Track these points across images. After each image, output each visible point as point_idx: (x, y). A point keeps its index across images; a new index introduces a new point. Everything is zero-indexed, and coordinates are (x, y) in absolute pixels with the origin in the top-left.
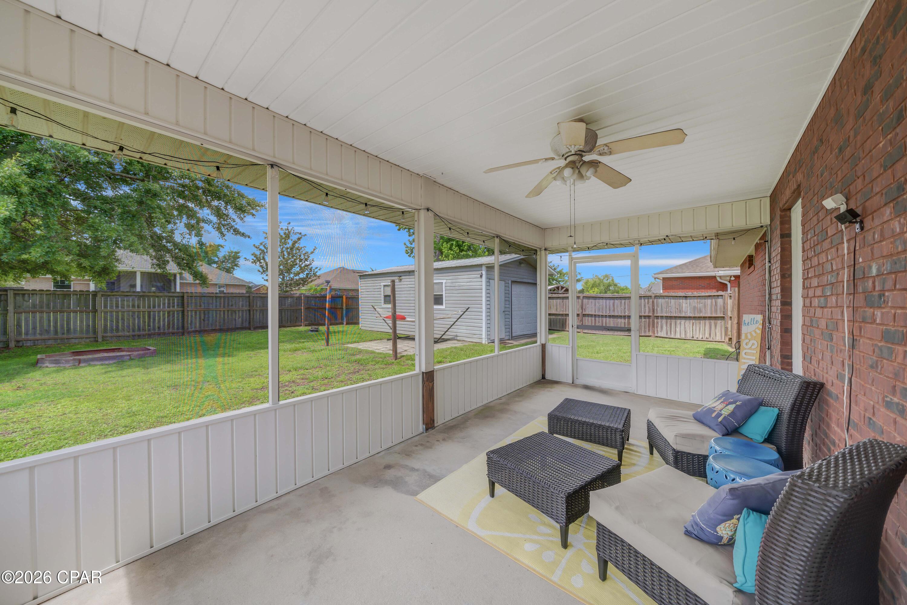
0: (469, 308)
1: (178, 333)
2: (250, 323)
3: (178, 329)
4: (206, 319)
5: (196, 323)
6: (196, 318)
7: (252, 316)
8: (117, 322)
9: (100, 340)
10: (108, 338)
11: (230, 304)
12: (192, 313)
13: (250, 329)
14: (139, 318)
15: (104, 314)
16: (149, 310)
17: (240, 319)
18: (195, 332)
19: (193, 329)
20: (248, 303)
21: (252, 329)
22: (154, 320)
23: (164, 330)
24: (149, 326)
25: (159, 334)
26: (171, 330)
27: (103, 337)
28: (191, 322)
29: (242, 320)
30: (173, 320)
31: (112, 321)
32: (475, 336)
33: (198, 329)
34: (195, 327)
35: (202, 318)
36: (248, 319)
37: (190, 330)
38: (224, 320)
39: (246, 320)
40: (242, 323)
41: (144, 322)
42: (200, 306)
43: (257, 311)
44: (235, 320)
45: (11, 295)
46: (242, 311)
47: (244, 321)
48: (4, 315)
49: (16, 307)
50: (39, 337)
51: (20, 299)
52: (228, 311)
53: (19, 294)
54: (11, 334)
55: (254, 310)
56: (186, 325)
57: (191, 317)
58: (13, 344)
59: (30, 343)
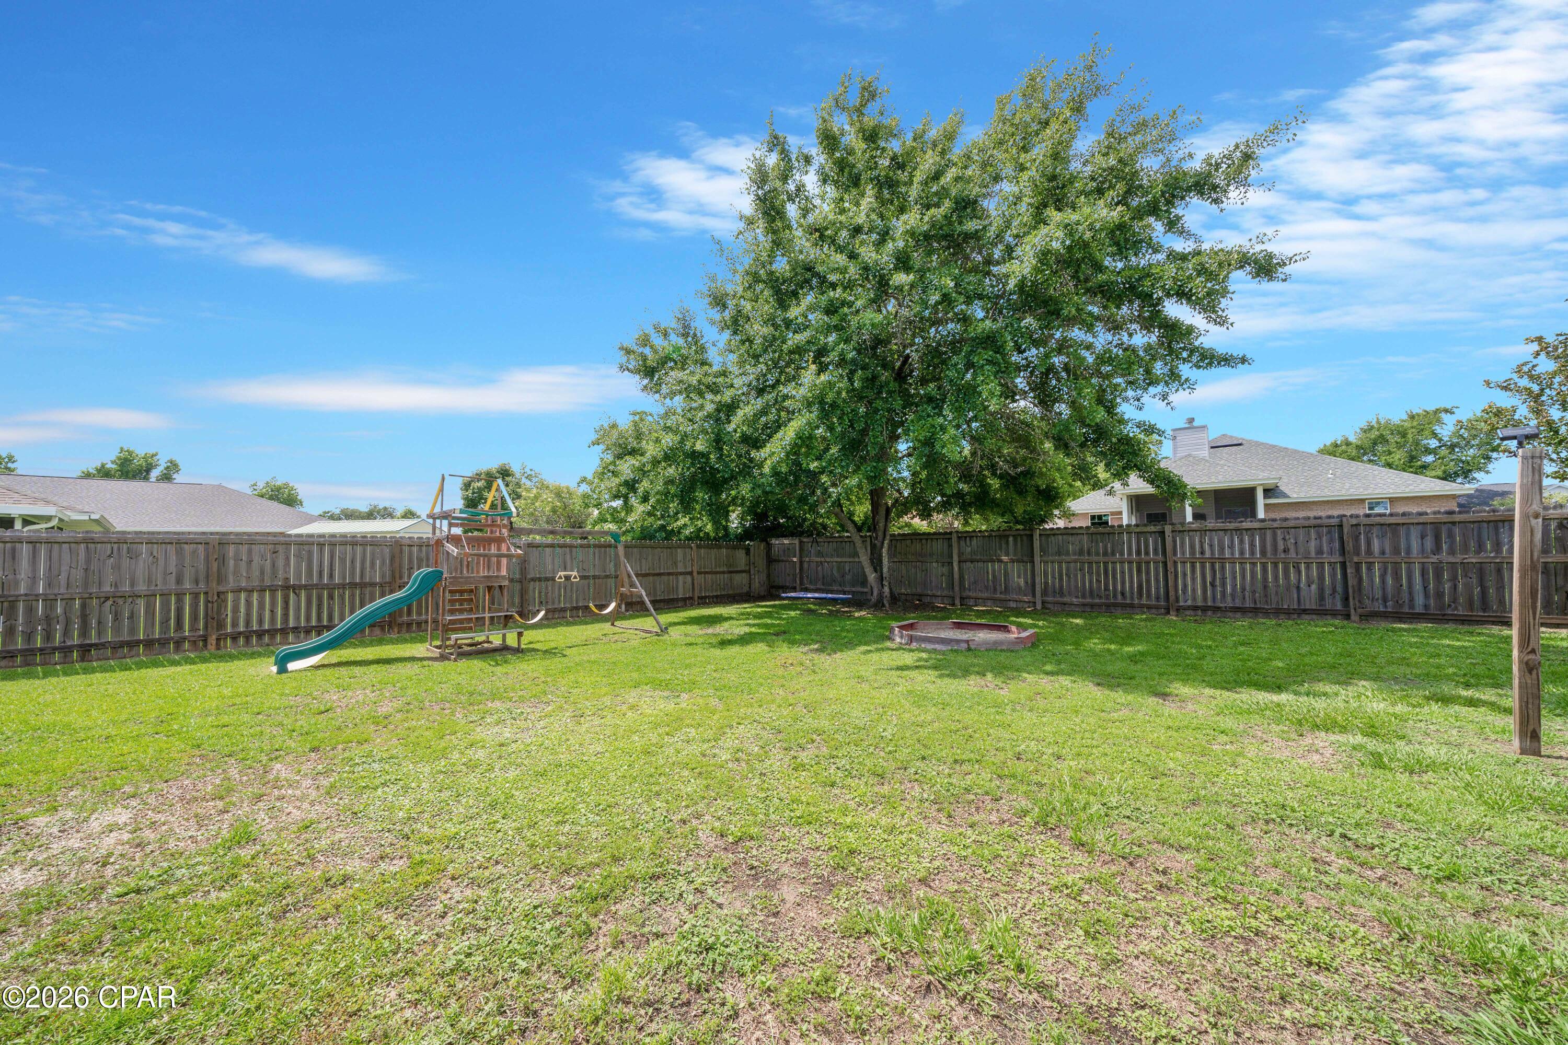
1: (1157, 608)
2: (1346, 599)
3: (1158, 598)
4: (1218, 582)
5: (1194, 590)
6: (1194, 579)
7: (1352, 581)
8: (1061, 579)
9: (1039, 607)
10: (1049, 606)
11: (1281, 546)
12: (1184, 567)
13: (1349, 618)
14: (1090, 573)
15: (1044, 566)
17: (1314, 587)
18: (1195, 609)
19: (1189, 603)
20: (1337, 545)
21: (1356, 618)
22: (1114, 579)
23: (1132, 598)
24: (1106, 589)
25: (1124, 607)
26: (1145, 601)
27: (1043, 603)
28: (1185, 586)
29: (1321, 589)
30: (1148, 581)
31: (1053, 577)
33: (1200, 603)
34: (1194, 599)
35: (1208, 579)
36: (1339, 589)
37: (1181, 604)
38: (1265, 587)
39: (1334, 590)
40: (1321, 598)
41: (1098, 581)
42: (1202, 553)
43: (1370, 565)
44: (1298, 588)
45: (954, 536)
46: (1321, 565)
47: (1328, 592)
48: (950, 564)
49: (960, 554)
50: (980, 595)
51: (962, 543)
52: (1275, 565)
53: (964, 536)
54: (957, 588)
55: (1358, 566)
56: (1172, 593)
57: (1185, 575)
58: (958, 601)
59: (972, 602)
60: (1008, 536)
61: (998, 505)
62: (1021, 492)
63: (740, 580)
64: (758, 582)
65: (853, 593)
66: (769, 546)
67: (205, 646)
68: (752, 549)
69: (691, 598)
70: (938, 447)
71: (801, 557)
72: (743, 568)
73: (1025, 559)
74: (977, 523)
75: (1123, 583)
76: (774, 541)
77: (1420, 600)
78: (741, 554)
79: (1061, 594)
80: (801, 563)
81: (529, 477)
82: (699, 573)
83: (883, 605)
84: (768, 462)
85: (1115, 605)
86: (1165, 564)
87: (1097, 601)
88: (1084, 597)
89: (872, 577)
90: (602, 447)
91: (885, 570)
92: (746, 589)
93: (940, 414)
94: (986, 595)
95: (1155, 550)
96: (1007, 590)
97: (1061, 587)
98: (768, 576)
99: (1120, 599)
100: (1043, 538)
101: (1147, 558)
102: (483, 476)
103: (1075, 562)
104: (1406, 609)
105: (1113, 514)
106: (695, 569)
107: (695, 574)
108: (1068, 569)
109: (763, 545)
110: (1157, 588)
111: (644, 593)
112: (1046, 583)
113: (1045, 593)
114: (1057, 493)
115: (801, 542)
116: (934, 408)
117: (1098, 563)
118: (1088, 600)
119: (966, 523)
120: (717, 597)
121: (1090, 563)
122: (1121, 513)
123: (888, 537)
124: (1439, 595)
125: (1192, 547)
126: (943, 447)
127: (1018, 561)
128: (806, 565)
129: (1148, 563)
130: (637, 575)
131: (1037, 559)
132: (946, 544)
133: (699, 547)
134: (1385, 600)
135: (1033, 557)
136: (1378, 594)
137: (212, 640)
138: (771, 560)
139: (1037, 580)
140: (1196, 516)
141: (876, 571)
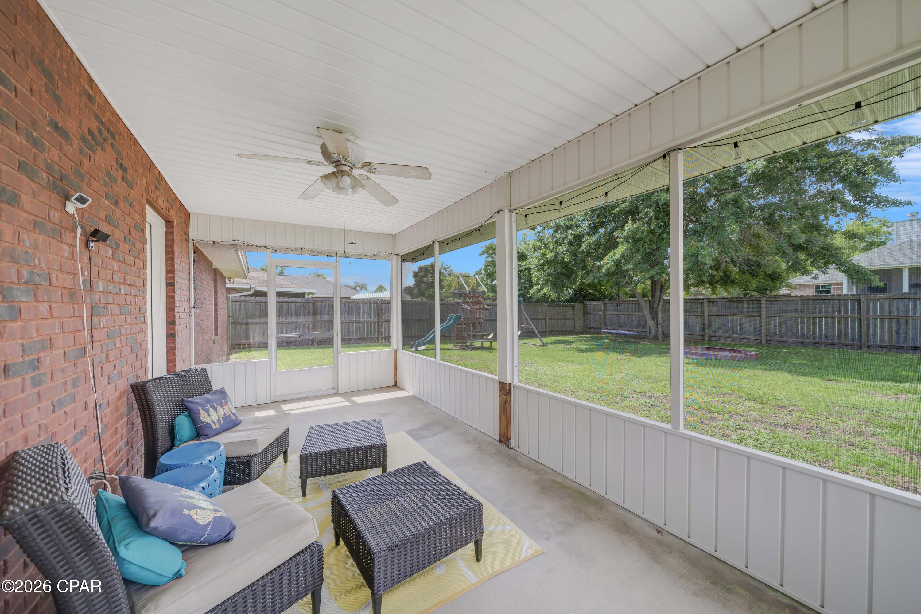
1: (852, 346)
3: (853, 340)
4: (902, 331)
5: (882, 335)
6: (882, 329)
8: (780, 327)
9: (764, 342)
10: (771, 342)
12: (875, 321)
14: (802, 323)
15: (769, 319)
16: (814, 315)
19: (878, 343)
22: (820, 327)
23: (833, 339)
24: (814, 333)
25: (827, 344)
26: (842, 341)
27: (767, 340)
28: (875, 332)
31: (775, 326)
34: (882, 340)
35: (894, 329)
37: (872, 343)
41: (808, 329)
42: (890, 312)
45: (706, 302)
48: (703, 316)
49: (709, 311)
50: (722, 335)
51: (711, 305)
53: (711, 301)
54: (706, 330)
56: (864, 337)
57: (875, 325)
58: (707, 338)
59: (716, 339)
60: (743, 301)
61: (737, 283)
62: (754, 275)
63: (569, 323)
64: (579, 324)
65: (637, 332)
66: (585, 306)
67: (378, 340)
68: (576, 307)
69: (545, 332)
70: (700, 258)
71: (605, 311)
72: (570, 317)
73: (755, 314)
74: (722, 293)
75: (827, 330)
76: (587, 303)
78: (569, 310)
79: (780, 335)
80: (605, 314)
81: (445, 269)
82: (549, 319)
83: (658, 339)
84: (605, 267)
85: (821, 344)
86: (860, 319)
87: (807, 340)
88: (797, 337)
89: (651, 323)
90: (486, 255)
91: (660, 319)
92: (572, 328)
93: (701, 241)
94: (726, 335)
95: (853, 311)
96: (741, 333)
97: (780, 331)
98: (585, 322)
99: (824, 339)
100: (768, 302)
101: (846, 315)
102: (423, 270)
103: (792, 317)
105: (835, 284)
106: (547, 318)
107: (547, 320)
108: (785, 321)
109: (582, 304)
110: (853, 334)
111: (534, 327)
112: (770, 329)
113: (769, 335)
114: (780, 276)
115: (605, 304)
116: (698, 237)
117: (808, 318)
118: (801, 340)
119: (713, 292)
120: (557, 331)
121: (802, 318)
122: (841, 284)
123: (662, 301)
125: (882, 309)
126: (703, 258)
127: (750, 316)
128: (607, 316)
129: (846, 319)
130: (531, 319)
131: (764, 314)
132: (700, 307)
133: (549, 306)
135: (760, 313)
137: (380, 339)
138: (585, 313)
139: (763, 327)
140: (913, 286)
141: (653, 320)
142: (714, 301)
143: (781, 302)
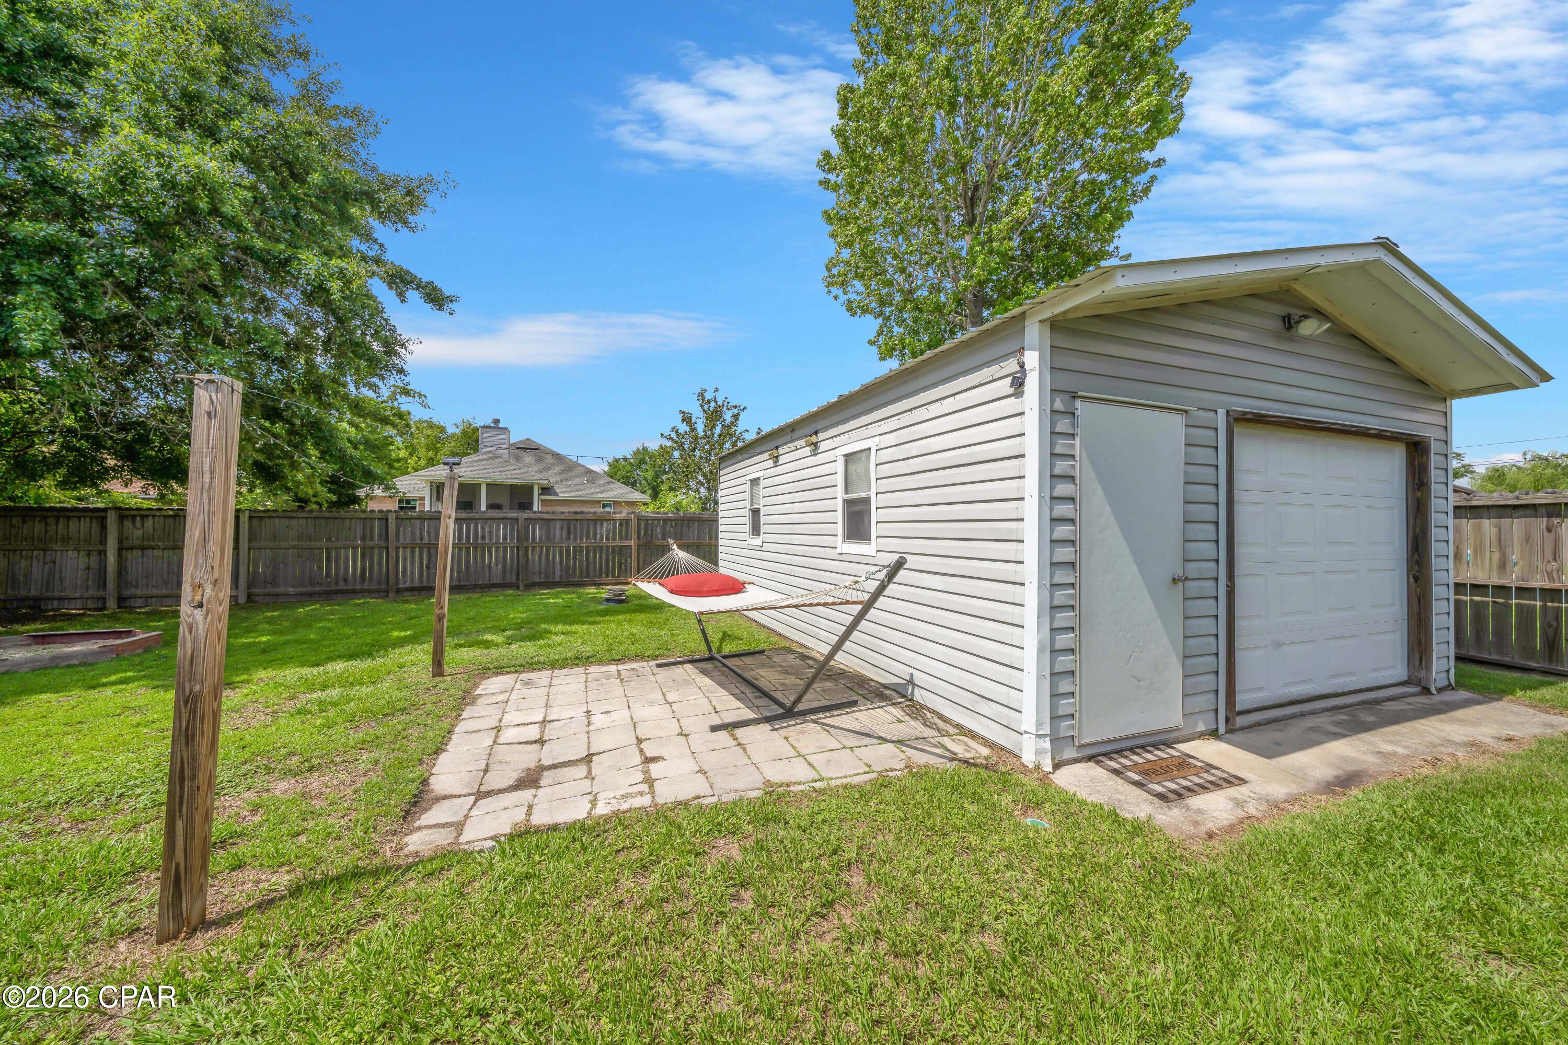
0: (900, 565)
1: (378, 591)
2: (518, 575)
3: (379, 582)
5: (412, 573)
6: (413, 563)
7: (522, 560)
8: (275, 567)
9: (242, 600)
10: (257, 598)
12: (405, 552)
13: (518, 587)
15: (253, 553)
16: (329, 545)
17: (500, 566)
18: (411, 589)
19: (408, 585)
21: (521, 588)
22: (337, 564)
23: (355, 584)
24: (328, 575)
25: (345, 593)
26: (367, 585)
27: (248, 596)
28: (405, 569)
29: (504, 568)
30: (371, 566)
31: (265, 566)
32: (985, 708)
33: (417, 584)
34: (412, 581)
35: (426, 563)
36: (515, 566)
37: (401, 586)
39: (511, 569)
40: (504, 574)
41: (320, 568)
42: (421, 539)
43: (534, 548)
44: (490, 567)
45: (112, 518)
46: (505, 549)
47: (508, 567)
48: (102, 553)
49: (121, 539)
50: (155, 592)
51: (124, 524)
52: (475, 549)
53: (127, 515)
54: (111, 585)
55: (527, 548)
56: (391, 576)
57: (405, 559)
58: (112, 604)
59: (139, 602)
75: (346, 568)
77: (558, 573)
79: (275, 583)
85: (337, 593)
86: (388, 548)
87: (318, 589)
88: (302, 586)
95: (378, 538)
97: (275, 576)
99: (342, 586)
100: (255, 521)
101: (370, 545)
103: (292, 547)
104: (551, 580)
108: (282, 556)
110: (380, 573)
112: (254, 572)
113: (253, 584)
118: (309, 589)
124: (568, 567)
125: (413, 533)
129: (371, 549)
131: (244, 545)
132: (96, 527)
134: (540, 574)
136: (537, 569)
139: (243, 570)
140: (491, 506)
142: (134, 517)
143: (277, 521)
